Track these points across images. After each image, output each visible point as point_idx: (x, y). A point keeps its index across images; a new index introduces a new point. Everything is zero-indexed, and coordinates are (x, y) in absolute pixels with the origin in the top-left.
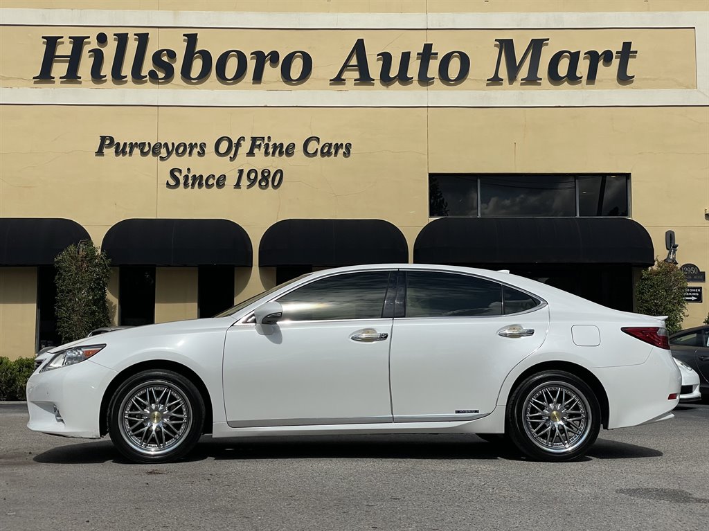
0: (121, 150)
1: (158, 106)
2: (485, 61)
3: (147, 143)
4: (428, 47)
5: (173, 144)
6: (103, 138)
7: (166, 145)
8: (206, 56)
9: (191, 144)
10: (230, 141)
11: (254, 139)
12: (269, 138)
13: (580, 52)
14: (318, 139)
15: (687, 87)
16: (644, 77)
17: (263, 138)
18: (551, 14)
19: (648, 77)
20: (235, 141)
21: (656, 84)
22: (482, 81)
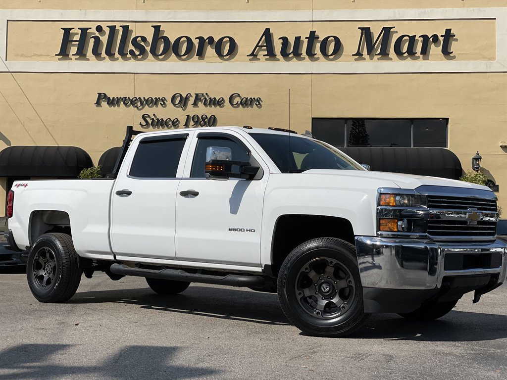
0: (112, 102)
1: (135, 73)
2: (351, 42)
3: (127, 98)
4: (313, 33)
6: (100, 94)
7: (140, 98)
8: (166, 40)
9: (156, 98)
10: (181, 96)
11: (197, 95)
12: (206, 94)
13: (415, 36)
14: (239, 95)
15: (490, 59)
16: (460, 52)
17: (203, 94)
18: (396, 10)
19: (462, 52)
20: (184, 96)
21: (467, 57)
22: (349, 55)
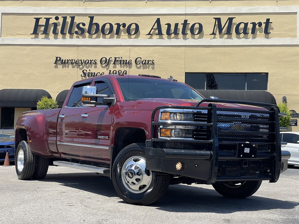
0: (64, 63)
1: (78, 45)
2: (209, 27)
3: (74, 60)
4: (186, 21)
5: (84, 60)
6: (57, 58)
7: (81, 60)
8: (97, 25)
9: (91, 60)
10: (106, 59)
11: (116, 58)
12: (121, 58)
13: (248, 23)
14: (141, 58)
15: (293, 37)
16: (275, 33)
17: (119, 58)
18: (237, 7)
19: (277, 33)
20: (108, 59)
21: (280, 36)
22: (208, 35)
